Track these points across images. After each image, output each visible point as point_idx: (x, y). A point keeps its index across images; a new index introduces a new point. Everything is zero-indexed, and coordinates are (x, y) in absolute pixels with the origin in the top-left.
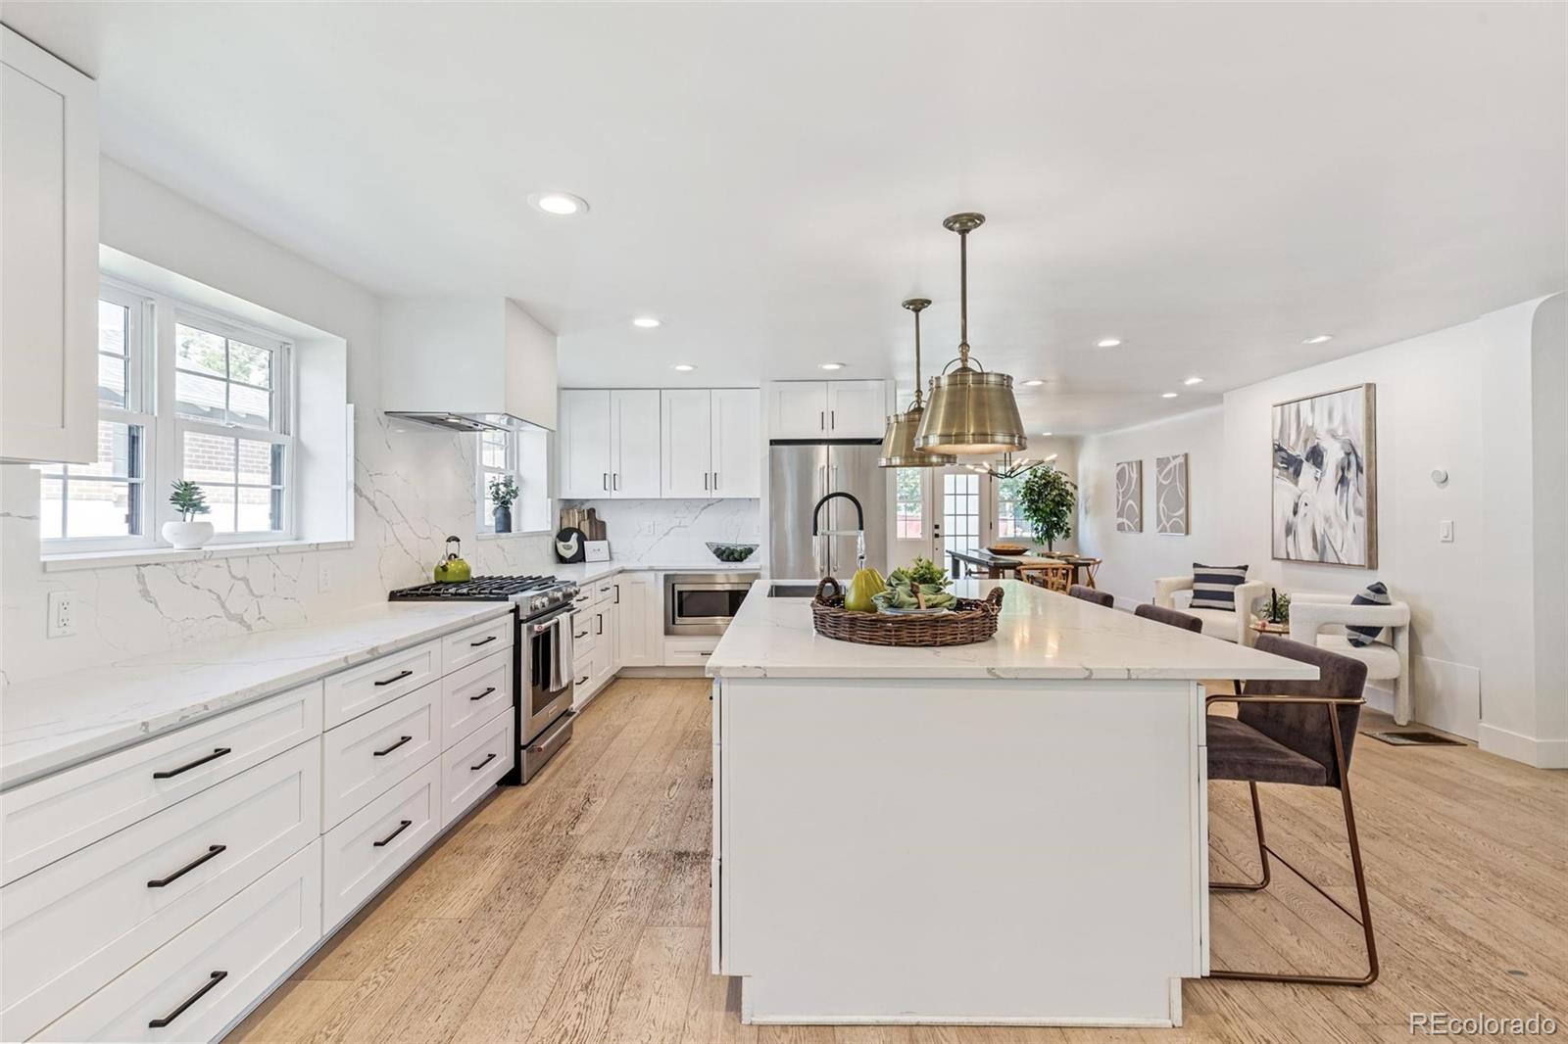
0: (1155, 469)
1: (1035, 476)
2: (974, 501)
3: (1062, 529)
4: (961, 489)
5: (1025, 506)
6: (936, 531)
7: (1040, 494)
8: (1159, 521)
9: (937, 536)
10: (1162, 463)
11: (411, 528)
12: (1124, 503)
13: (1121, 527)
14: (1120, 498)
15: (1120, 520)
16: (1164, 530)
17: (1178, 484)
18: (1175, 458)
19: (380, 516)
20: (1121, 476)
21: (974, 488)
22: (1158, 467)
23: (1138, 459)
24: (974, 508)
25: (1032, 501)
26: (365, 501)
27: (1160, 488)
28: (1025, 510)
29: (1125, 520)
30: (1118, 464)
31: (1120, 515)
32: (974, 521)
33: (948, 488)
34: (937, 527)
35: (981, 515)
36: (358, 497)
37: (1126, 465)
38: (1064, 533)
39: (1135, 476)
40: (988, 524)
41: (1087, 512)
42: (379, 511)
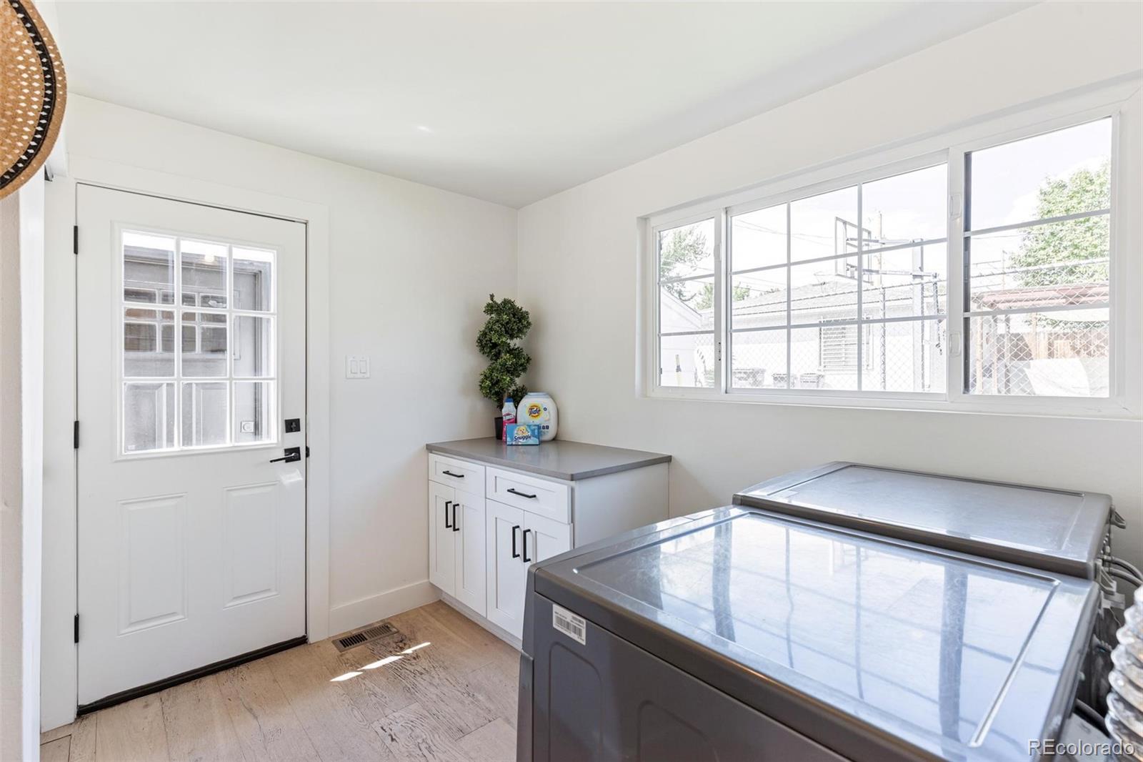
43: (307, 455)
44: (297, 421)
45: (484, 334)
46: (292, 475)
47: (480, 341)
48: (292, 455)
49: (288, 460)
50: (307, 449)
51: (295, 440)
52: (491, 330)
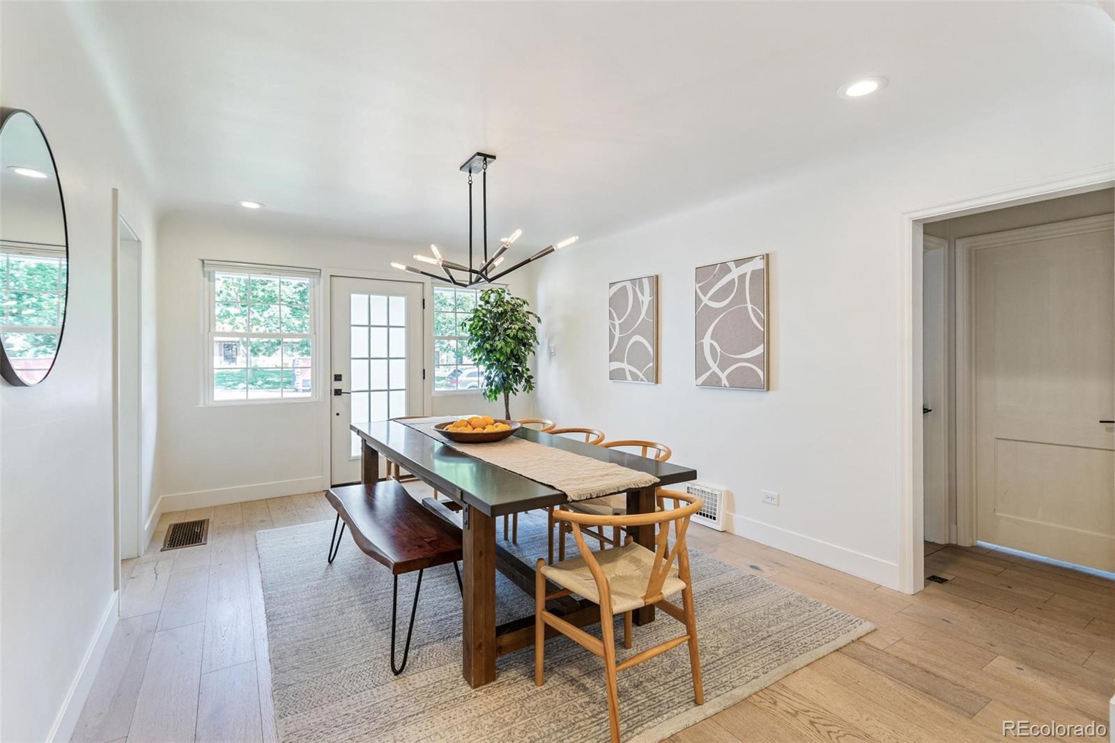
0: (691, 286)
1: (487, 302)
2: (399, 337)
3: (521, 376)
4: (379, 318)
5: (474, 345)
6: (337, 385)
7: (495, 329)
8: (701, 367)
9: (338, 392)
10: (706, 274)
12: (623, 341)
13: (616, 375)
14: (617, 334)
15: (616, 365)
16: (713, 382)
17: (749, 306)
18: (739, 262)
20: (617, 302)
21: (399, 317)
22: (697, 281)
23: (653, 273)
24: (399, 348)
25: (485, 339)
27: (703, 317)
28: (474, 351)
29: (624, 365)
30: (612, 284)
31: (612, 358)
32: (399, 368)
33: (358, 315)
34: (338, 378)
35: (409, 359)
37: (629, 285)
38: (523, 382)
39: (646, 299)
40: (421, 373)
41: (551, 355)
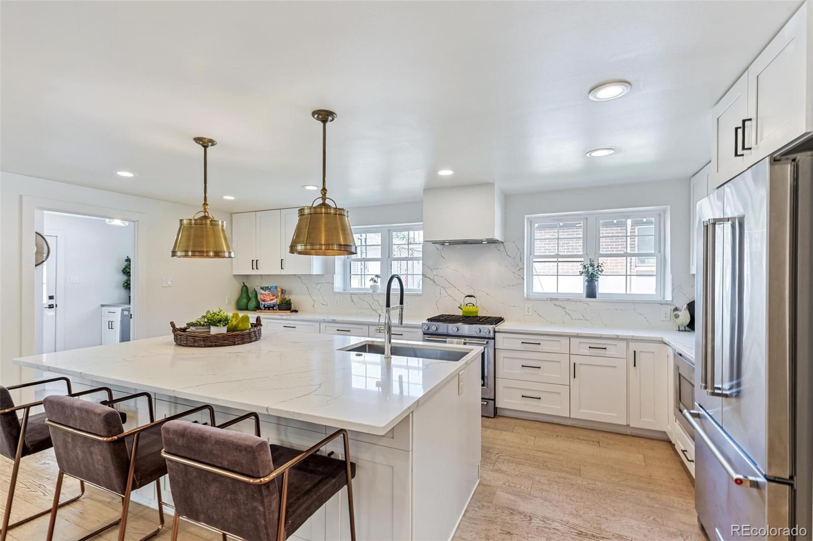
11: (459, 290)
19: (437, 285)
26: (429, 279)
36: (424, 278)
42: (436, 283)
43: (56, 306)
44: (53, 296)
45: (125, 269)
46: (51, 312)
47: (123, 271)
48: (51, 307)
49: (49, 308)
50: (56, 305)
51: (52, 302)
52: (127, 268)
